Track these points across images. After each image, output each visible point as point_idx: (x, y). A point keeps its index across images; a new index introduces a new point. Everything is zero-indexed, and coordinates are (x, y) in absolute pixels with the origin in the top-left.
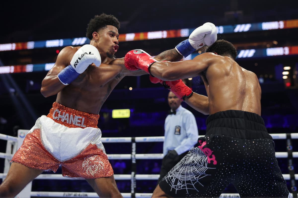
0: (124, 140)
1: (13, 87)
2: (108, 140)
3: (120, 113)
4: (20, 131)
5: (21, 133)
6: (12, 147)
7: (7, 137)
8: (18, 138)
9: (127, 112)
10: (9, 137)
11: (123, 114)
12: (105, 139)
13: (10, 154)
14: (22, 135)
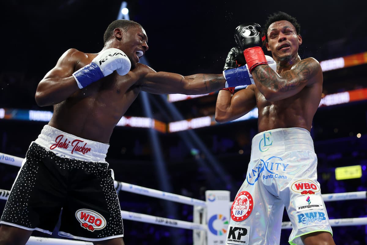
0: (356, 196)
1: (197, 147)
2: (331, 197)
3: (346, 172)
4: (208, 193)
5: (210, 195)
6: (201, 215)
7: (192, 201)
8: (207, 203)
9: (357, 170)
10: (195, 201)
11: (351, 173)
12: (327, 196)
13: (198, 224)
14: (212, 198)
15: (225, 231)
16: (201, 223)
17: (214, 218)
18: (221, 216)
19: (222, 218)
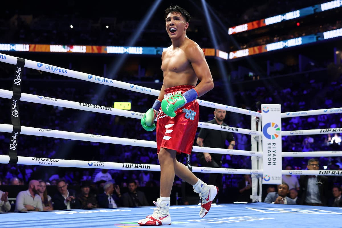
13: (256, 131)
14: (266, 110)
15: (277, 136)
16: (257, 130)
17: (268, 125)
18: (273, 124)
19: (275, 125)
